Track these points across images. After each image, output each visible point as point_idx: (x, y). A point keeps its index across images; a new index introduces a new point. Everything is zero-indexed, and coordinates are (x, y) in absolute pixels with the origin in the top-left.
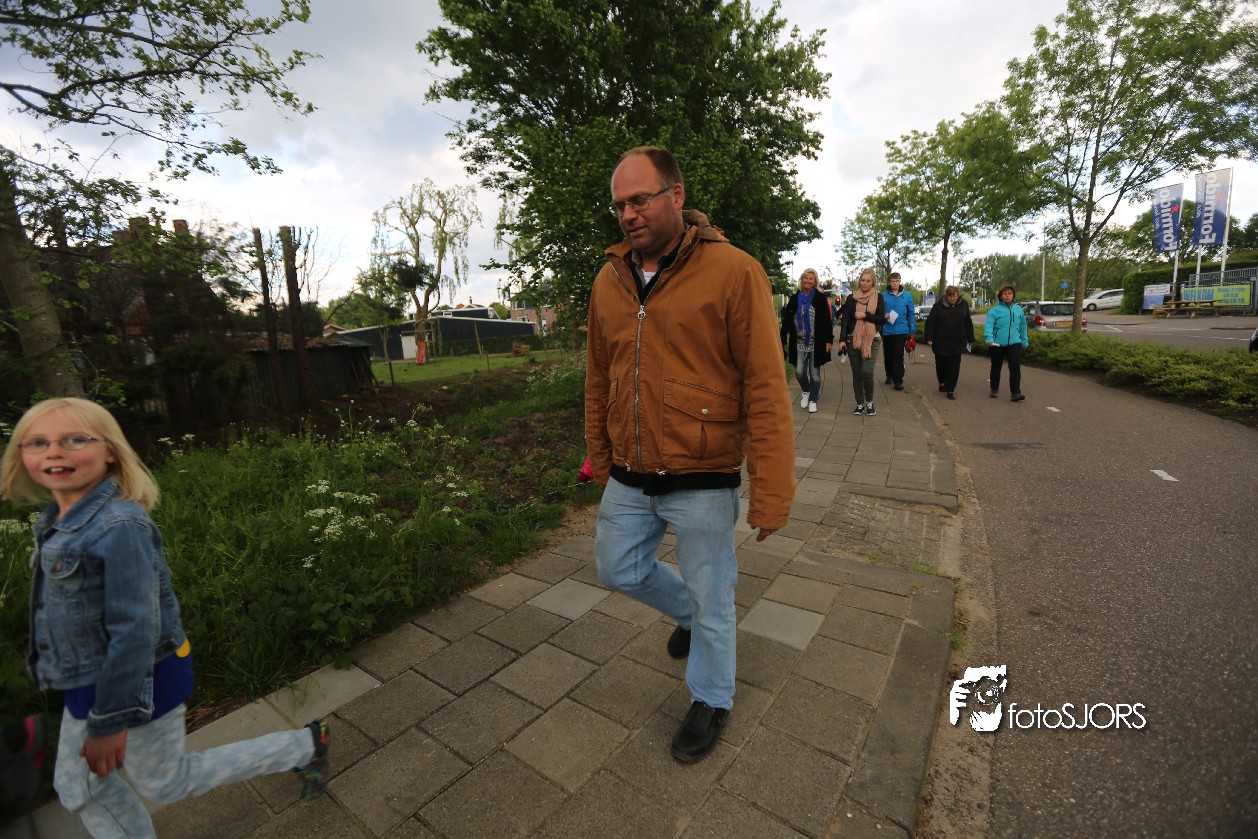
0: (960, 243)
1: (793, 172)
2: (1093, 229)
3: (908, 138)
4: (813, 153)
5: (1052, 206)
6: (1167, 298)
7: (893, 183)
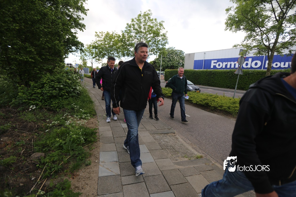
3: (101, 33)
4: (82, 30)
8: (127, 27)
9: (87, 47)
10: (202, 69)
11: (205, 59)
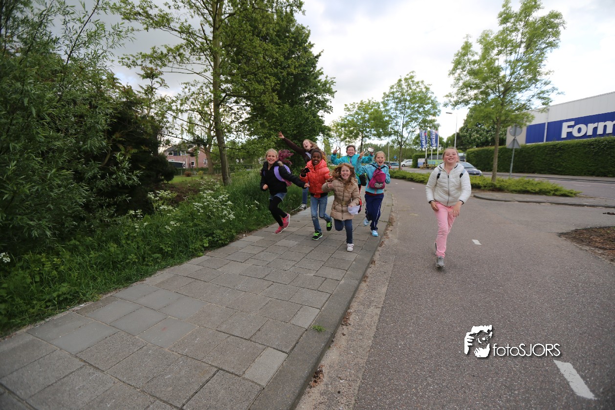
0: (366, 141)
1: (322, 116)
2: (403, 143)
3: (352, 105)
4: (329, 112)
5: (393, 135)
6: (424, 163)
7: (346, 118)
8: (384, 97)
9: (333, 124)
10: (543, 141)
11: (549, 121)
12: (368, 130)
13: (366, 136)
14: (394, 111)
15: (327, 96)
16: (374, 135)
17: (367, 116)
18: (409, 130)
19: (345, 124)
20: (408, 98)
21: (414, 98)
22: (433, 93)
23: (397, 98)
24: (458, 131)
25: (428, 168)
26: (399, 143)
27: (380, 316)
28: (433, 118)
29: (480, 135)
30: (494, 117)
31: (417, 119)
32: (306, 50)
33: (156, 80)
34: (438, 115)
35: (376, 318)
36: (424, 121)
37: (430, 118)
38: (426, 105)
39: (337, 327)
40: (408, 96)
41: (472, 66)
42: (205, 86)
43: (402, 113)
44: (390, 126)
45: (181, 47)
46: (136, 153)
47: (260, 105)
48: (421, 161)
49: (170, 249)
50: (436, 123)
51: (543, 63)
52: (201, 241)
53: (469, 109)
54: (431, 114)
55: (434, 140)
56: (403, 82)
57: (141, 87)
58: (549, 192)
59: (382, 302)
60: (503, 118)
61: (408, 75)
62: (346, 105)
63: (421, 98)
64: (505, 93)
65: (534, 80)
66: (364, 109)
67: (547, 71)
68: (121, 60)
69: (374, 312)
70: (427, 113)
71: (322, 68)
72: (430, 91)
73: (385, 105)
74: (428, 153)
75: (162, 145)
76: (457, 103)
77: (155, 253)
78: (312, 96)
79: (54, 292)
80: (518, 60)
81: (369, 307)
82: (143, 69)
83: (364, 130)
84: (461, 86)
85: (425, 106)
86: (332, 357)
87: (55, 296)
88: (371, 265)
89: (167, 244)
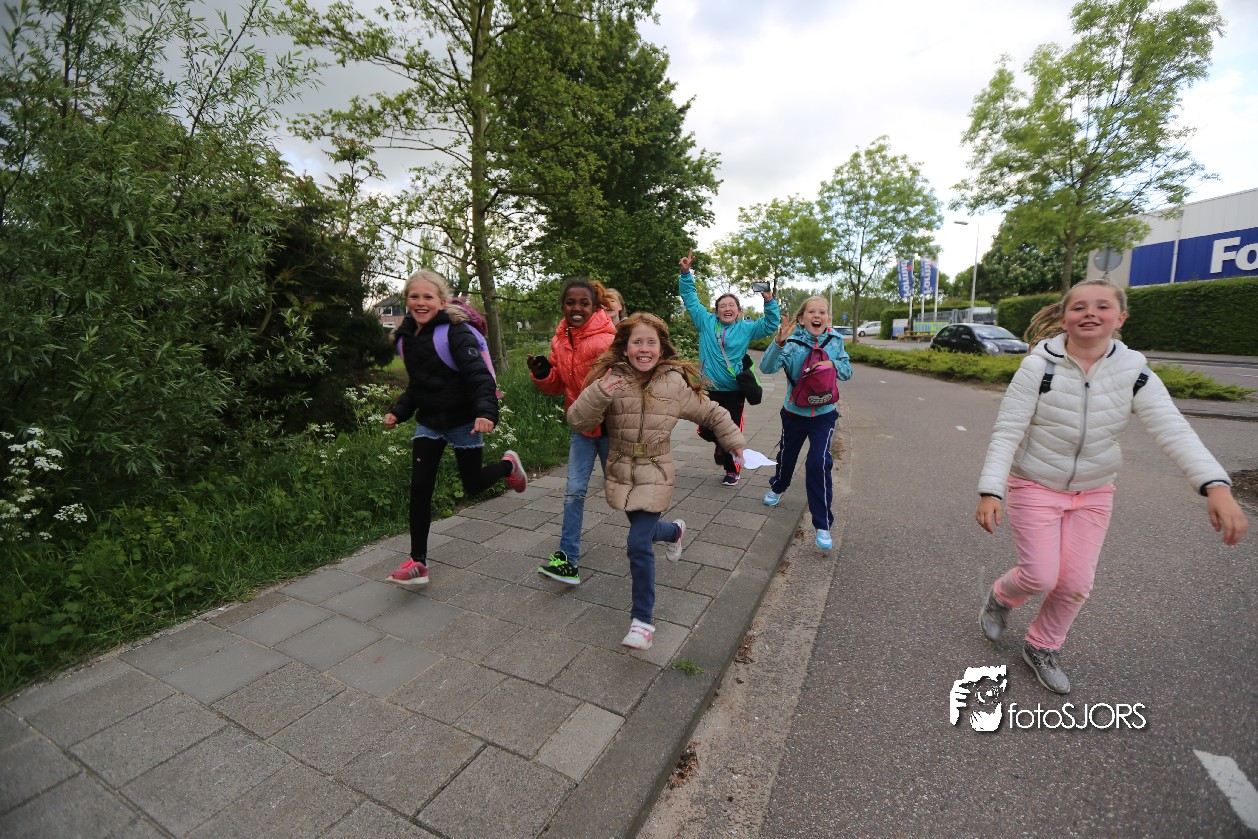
0: (783, 283)
1: (692, 233)
2: (861, 287)
3: (755, 208)
5: (841, 270)
6: (906, 329)
7: (742, 237)
8: (821, 191)
10: (1168, 281)
11: (1182, 238)
12: (788, 260)
13: (783, 274)
14: (844, 221)
15: (704, 192)
16: (801, 271)
17: (786, 231)
18: (874, 260)
19: (740, 249)
20: (874, 192)
21: (886, 192)
22: (926, 181)
23: (850, 193)
24: (980, 261)
25: (915, 339)
26: (854, 287)
27: (816, 646)
28: (927, 233)
29: (1029, 269)
30: (1060, 229)
31: (892, 235)
32: (659, 96)
33: (360, 163)
34: (938, 229)
35: (807, 649)
36: (908, 241)
37: (921, 233)
38: (912, 206)
39: (725, 666)
40: (874, 189)
41: (1014, 122)
42: (455, 174)
43: (859, 224)
44: (834, 251)
45: (409, 96)
46: (321, 310)
47: (565, 211)
48: (899, 324)
49: (387, 501)
50: (932, 244)
51: (1173, 111)
52: (450, 485)
53: (1005, 215)
54: (922, 226)
55: (927, 281)
56: (863, 159)
57: (332, 178)
58: (1182, 391)
59: (819, 618)
60: (1080, 232)
61: (873, 143)
62: (742, 209)
63: (900, 193)
64: (1084, 178)
65: (1152, 150)
66: (779, 217)
67: (1180, 128)
68: (292, 125)
69: (802, 636)
70: (914, 223)
71: (693, 134)
72: (920, 178)
73: (825, 207)
74: (916, 307)
75: (370, 294)
76: (978, 202)
77: (358, 509)
78: (672, 191)
79: (169, 581)
80: (1115, 107)
81: (791, 627)
82: (335, 141)
83: (778, 262)
84: (989, 166)
85: (909, 208)
86: (714, 728)
87: (170, 590)
88: (795, 541)
89: (383, 491)
